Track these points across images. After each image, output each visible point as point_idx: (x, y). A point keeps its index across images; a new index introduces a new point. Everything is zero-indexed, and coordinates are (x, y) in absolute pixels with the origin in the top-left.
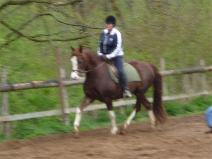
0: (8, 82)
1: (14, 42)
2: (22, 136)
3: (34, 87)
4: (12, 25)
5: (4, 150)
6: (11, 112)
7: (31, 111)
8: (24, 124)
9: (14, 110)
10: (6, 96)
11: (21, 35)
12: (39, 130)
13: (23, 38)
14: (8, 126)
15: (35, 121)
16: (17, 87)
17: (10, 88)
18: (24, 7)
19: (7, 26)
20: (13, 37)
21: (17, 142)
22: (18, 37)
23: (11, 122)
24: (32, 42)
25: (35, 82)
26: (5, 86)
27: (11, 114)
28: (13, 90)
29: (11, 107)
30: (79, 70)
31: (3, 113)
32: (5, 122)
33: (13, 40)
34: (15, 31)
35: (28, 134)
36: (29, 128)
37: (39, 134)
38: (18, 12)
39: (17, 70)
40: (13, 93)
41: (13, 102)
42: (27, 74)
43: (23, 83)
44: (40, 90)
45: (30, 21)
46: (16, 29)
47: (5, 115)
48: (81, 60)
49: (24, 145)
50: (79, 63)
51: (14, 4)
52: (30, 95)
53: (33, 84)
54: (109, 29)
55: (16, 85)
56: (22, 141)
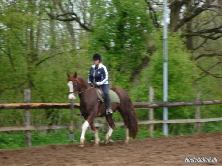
0: (200, 100)
1: (204, 78)
2: (207, 131)
3: (215, 103)
4: (203, 68)
5: (197, 138)
6: (202, 117)
7: (213, 117)
8: (208, 124)
9: (203, 117)
10: (199, 107)
11: (208, 74)
12: (217, 128)
13: (209, 75)
14: (199, 125)
15: (214, 123)
16: (205, 103)
17: (201, 103)
18: (210, 58)
19: (201, 68)
20: (203, 75)
21: (204, 135)
22: (206, 75)
23: (201, 123)
24: (214, 77)
25: (216, 101)
26: (198, 102)
27: (202, 118)
28: (203, 104)
29: (202, 114)
30: (75, 92)
31: (197, 118)
32: (198, 123)
33: (204, 77)
34: (205, 71)
35: (210, 130)
36: (211, 127)
37: (217, 131)
38: (207, 60)
39: (205, 94)
40: (203, 107)
41: (203, 111)
42: (210, 96)
43: (209, 101)
44: (218, 105)
45: (214, 66)
46: (206, 70)
47: (198, 119)
48: (76, 84)
49: (208, 136)
50: (74, 86)
51: (205, 56)
52: (213, 108)
53: (215, 102)
54: (96, 64)
55: (205, 102)
56: (207, 134)
